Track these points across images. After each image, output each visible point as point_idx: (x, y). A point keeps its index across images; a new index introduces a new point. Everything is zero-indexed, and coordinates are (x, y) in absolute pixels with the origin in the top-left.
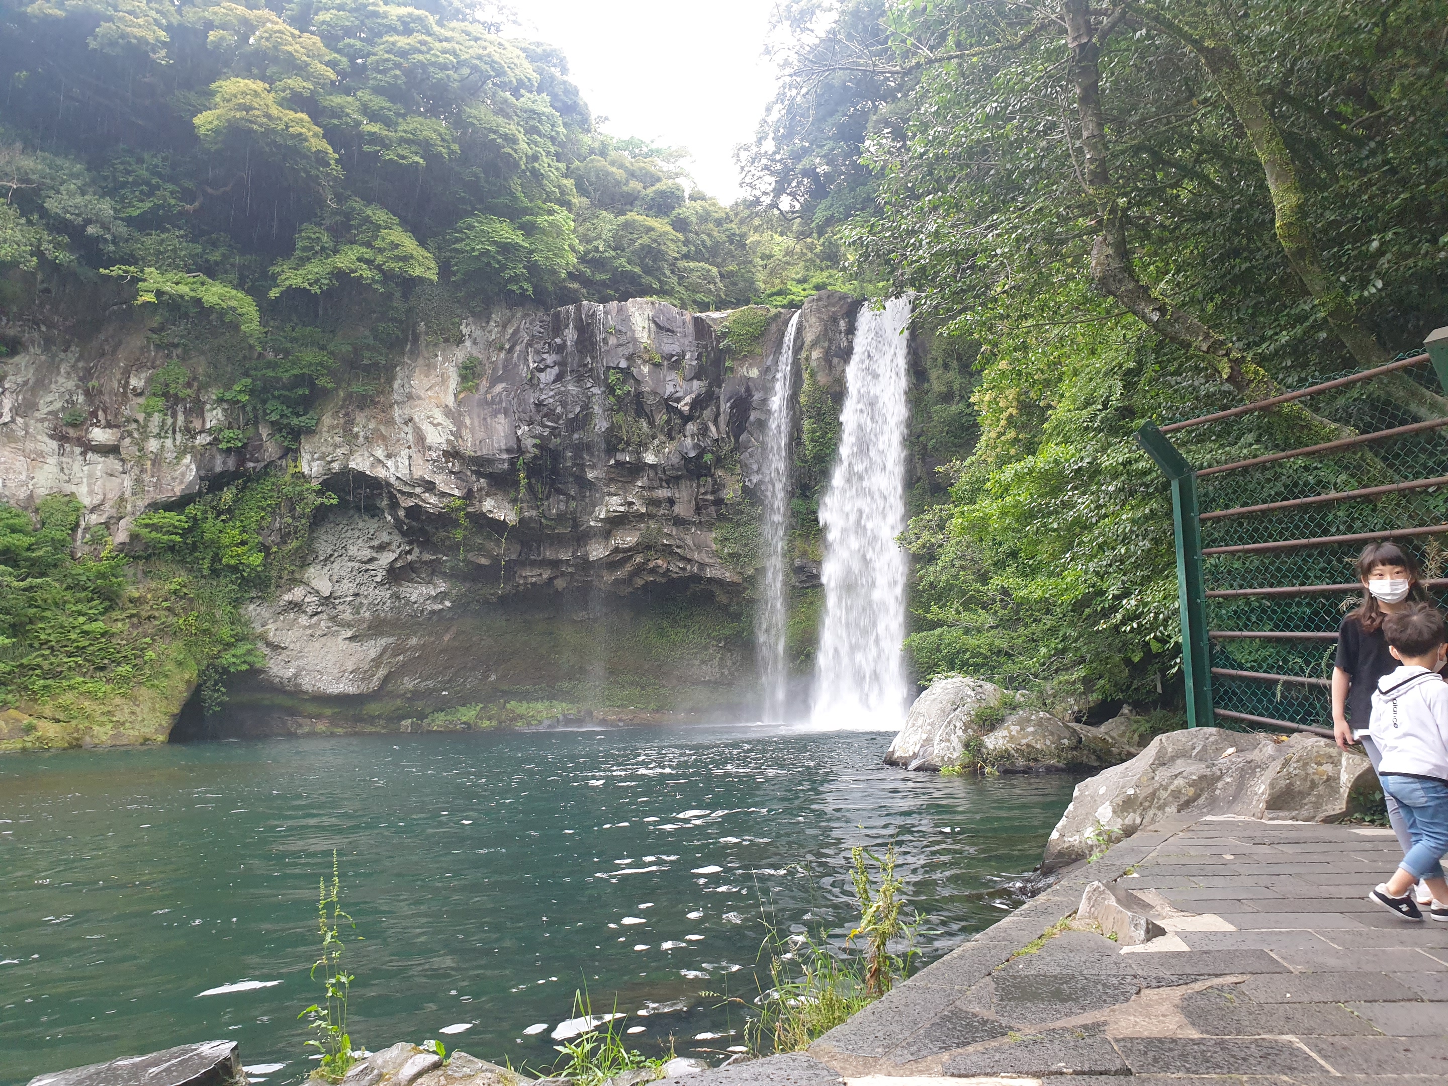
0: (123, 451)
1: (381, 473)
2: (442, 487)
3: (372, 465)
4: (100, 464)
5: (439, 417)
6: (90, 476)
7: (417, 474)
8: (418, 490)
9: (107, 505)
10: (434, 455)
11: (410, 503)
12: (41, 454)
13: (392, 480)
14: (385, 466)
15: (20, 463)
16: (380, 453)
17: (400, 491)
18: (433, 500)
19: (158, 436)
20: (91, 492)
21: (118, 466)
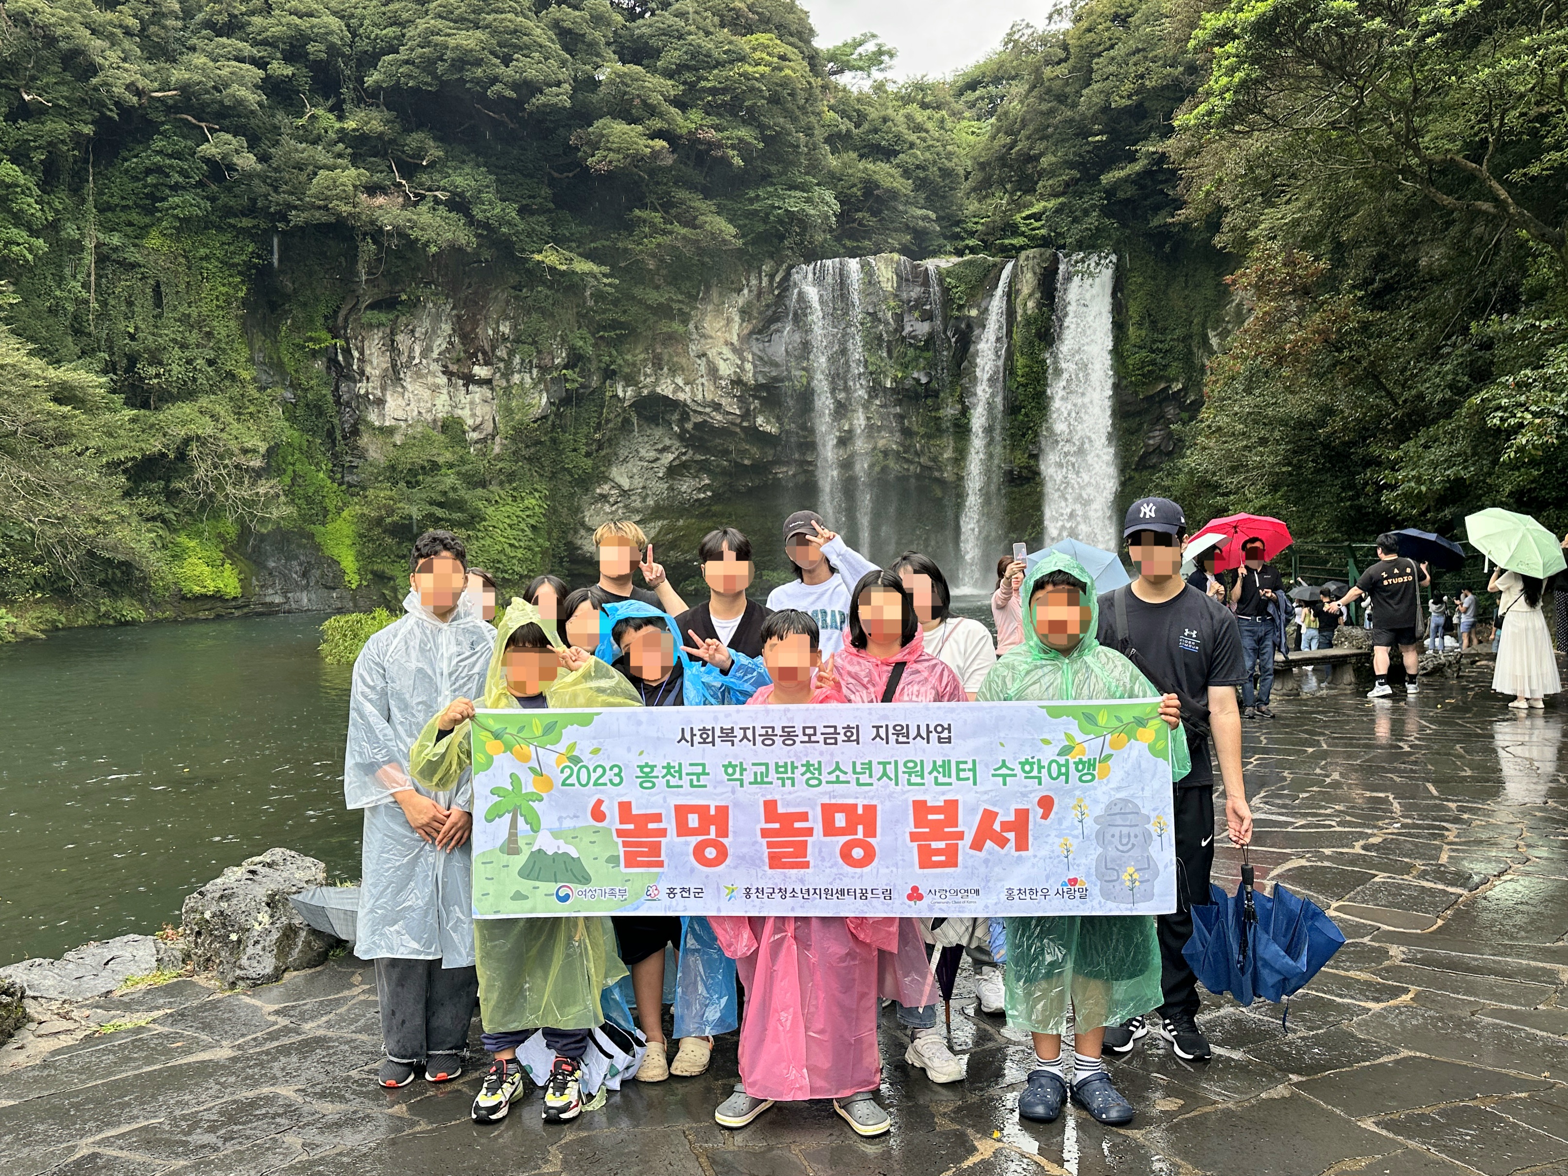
0: (495, 383)
1: (681, 396)
2: (729, 409)
3: (674, 392)
4: (478, 393)
5: (727, 352)
6: (472, 403)
7: (709, 397)
8: (708, 410)
9: (485, 426)
10: (723, 383)
11: (699, 419)
12: (438, 387)
13: (689, 401)
14: (683, 391)
15: (427, 394)
16: (680, 381)
17: (695, 411)
18: (719, 417)
19: (520, 372)
20: (474, 415)
21: (489, 394)
